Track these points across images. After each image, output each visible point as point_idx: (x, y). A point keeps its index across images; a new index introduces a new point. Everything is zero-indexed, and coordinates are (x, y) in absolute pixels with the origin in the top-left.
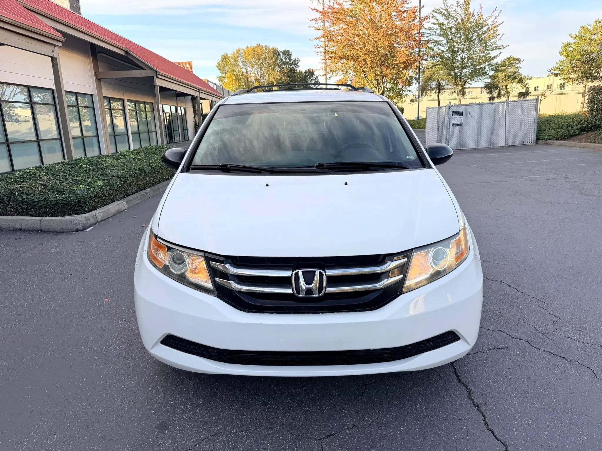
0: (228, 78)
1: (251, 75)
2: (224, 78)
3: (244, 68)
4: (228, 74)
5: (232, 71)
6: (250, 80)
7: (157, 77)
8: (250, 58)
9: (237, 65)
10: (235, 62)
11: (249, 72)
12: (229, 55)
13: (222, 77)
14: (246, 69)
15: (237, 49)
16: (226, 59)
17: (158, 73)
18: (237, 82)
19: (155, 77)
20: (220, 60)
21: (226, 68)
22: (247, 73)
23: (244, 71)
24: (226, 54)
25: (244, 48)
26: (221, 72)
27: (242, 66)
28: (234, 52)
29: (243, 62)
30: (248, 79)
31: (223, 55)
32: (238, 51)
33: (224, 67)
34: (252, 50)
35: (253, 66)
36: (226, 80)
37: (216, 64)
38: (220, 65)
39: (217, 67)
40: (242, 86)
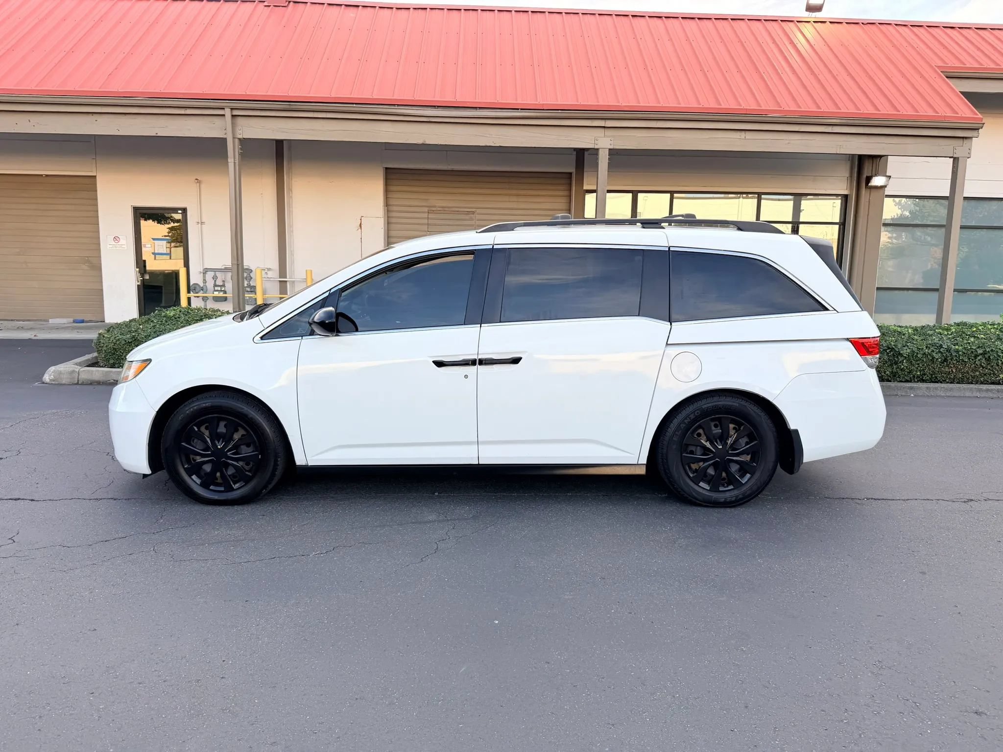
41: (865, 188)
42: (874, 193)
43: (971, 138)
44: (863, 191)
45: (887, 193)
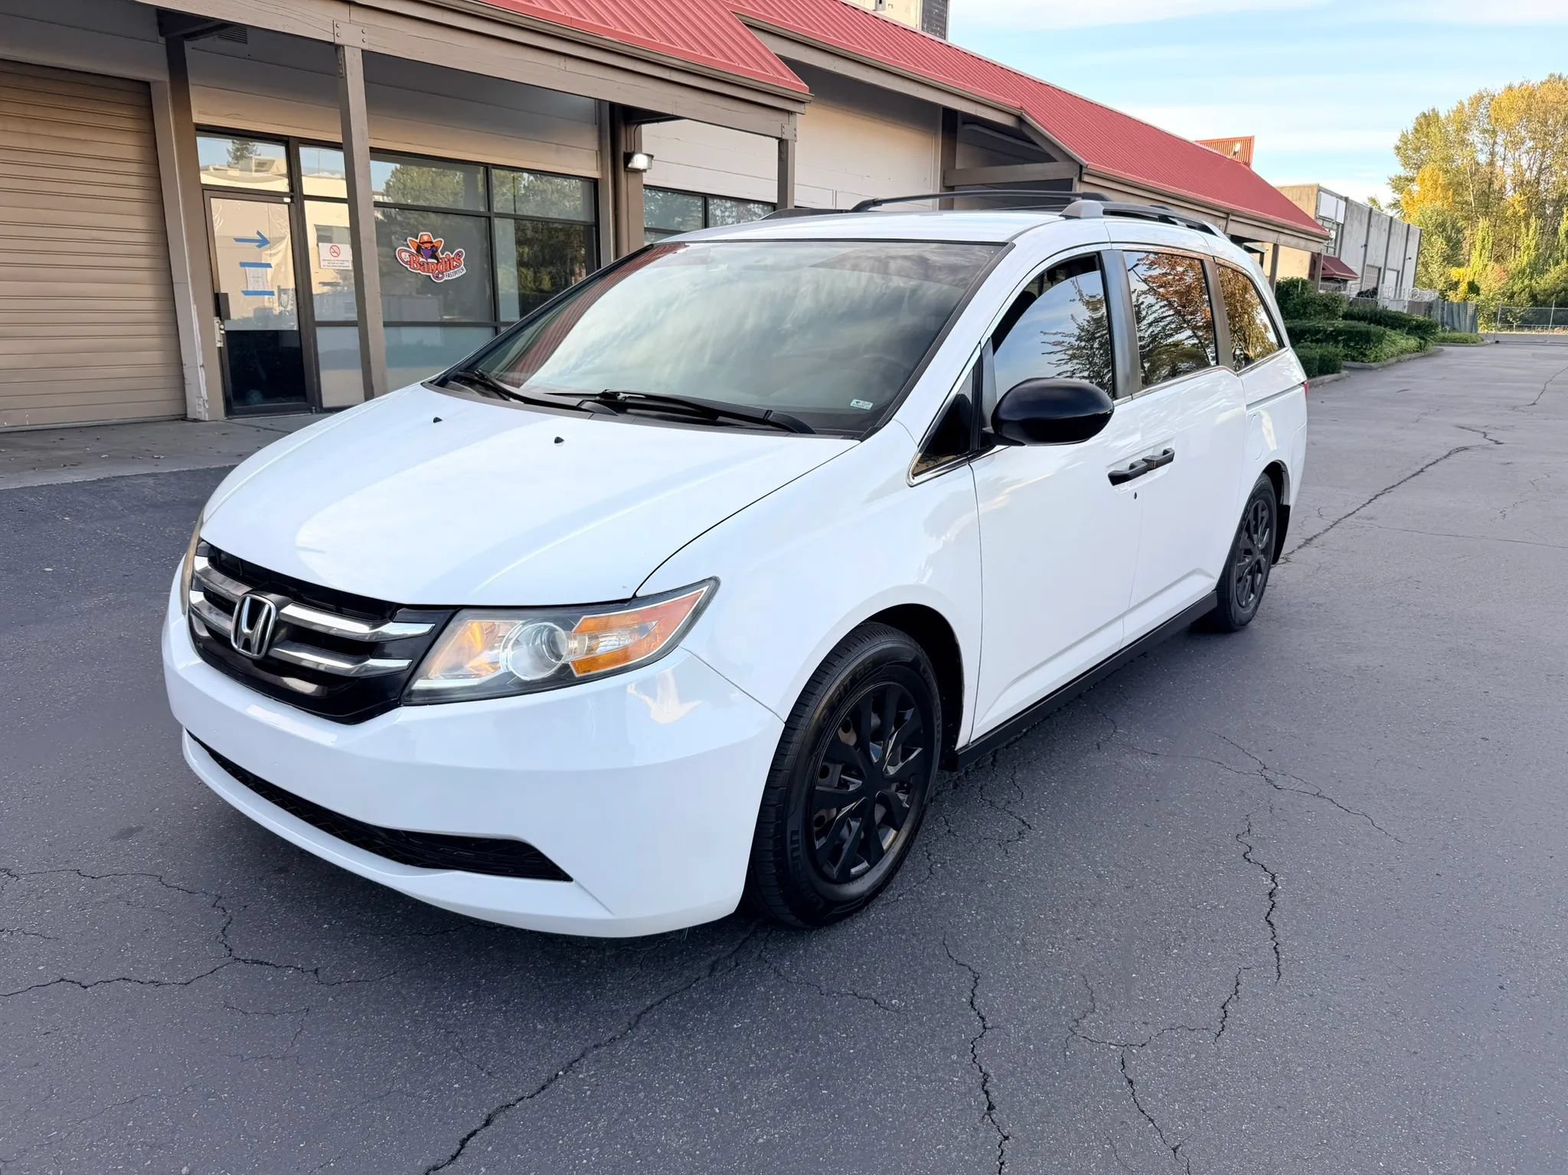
0: (1423, 180)
1: (1506, 173)
2: (1412, 180)
3: (1486, 149)
4: (1427, 169)
5: (1443, 159)
6: (1496, 186)
7: (1080, 180)
8: (1513, 118)
9: (1463, 143)
10: (1458, 131)
11: (1500, 163)
12: (1442, 115)
13: (1406, 179)
14: (1493, 154)
15: (1473, 92)
16: (1429, 125)
17: (1084, 171)
18: (1451, 193)
19: (1076, 180)
20: (1411, 127)
21: (1425, 152)
22: (1492, 164)
23: (1483, 158)
24: (1433, 110)
25: (1498, 87)
26: (1405, 165)
27: (1479, 146)
28: (1461, 103)
29: (1486, 131)
30: (1491, 184)
31: (1424, 114)
32: (1479, 98)
33: (1417, 150)
34: (1526, 95)
35: (1517, 144)
36: (1415, 188)
37: (1395, 139)
38: (1406, 144)
39: (1398, 148)
40: (1466, 202)
41: (625, 171)
42: (632, 178)
43: (790, 113)
44: (622, 174)
45: (646, 181)
